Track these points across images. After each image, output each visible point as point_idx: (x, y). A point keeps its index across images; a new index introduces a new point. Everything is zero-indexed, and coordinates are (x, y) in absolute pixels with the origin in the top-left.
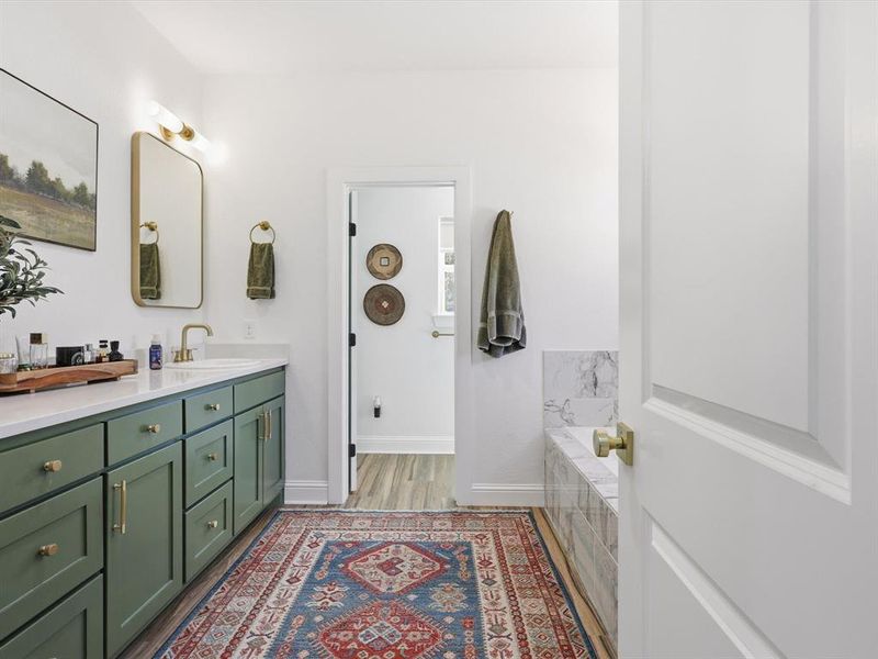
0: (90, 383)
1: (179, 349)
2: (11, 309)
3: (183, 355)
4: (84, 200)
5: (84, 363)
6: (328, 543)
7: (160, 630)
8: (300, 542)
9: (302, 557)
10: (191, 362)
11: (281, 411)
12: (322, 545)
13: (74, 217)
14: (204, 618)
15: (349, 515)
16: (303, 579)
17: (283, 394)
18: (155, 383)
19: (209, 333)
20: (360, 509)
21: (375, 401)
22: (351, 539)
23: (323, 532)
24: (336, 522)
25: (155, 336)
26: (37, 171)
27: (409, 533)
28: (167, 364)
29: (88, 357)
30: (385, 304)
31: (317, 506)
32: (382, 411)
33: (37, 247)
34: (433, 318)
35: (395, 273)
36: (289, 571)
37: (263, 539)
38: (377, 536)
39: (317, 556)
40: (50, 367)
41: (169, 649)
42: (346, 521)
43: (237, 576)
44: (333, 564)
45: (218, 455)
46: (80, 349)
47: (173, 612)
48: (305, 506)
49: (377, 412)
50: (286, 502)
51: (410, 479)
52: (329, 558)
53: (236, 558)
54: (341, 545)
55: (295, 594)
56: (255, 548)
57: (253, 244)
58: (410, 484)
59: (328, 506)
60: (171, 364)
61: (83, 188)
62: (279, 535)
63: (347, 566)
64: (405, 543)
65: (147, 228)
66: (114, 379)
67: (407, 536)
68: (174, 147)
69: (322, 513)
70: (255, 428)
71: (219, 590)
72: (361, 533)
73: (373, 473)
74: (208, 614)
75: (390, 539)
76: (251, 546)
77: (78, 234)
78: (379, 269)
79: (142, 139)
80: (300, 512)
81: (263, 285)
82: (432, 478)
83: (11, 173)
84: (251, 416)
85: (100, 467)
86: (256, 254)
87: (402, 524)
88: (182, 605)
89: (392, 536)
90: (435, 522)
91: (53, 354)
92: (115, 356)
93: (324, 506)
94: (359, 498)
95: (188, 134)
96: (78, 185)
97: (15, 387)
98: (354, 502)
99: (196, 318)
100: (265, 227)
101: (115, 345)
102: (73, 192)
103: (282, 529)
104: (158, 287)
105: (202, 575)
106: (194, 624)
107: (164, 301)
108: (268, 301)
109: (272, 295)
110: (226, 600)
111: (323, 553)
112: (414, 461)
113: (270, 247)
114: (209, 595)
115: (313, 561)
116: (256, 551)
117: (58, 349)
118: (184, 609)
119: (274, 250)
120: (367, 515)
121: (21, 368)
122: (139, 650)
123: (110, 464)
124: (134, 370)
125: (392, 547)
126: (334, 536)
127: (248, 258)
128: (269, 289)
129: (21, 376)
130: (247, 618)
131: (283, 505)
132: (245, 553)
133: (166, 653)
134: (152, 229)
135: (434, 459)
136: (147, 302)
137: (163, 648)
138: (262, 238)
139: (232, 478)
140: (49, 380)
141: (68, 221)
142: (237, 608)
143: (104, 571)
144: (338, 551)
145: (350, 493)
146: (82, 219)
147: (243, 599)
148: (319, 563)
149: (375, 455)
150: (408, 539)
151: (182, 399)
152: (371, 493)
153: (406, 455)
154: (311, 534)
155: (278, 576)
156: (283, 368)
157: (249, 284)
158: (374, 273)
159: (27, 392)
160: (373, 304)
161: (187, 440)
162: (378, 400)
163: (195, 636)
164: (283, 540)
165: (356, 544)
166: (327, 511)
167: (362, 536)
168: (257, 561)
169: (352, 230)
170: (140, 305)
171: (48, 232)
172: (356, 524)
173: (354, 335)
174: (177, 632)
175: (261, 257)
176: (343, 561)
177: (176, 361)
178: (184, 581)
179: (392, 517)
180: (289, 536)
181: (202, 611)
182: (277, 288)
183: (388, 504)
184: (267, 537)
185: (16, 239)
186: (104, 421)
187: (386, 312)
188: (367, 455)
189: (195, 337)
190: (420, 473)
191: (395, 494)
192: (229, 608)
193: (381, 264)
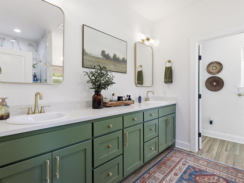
0: (125, 105)
1: (146, 98)
2: (107, 88)
3: (147, 99)
4: (124, 61)
5: (123, 100)
6: (189, 166)
7: (138, 173)
8: (179, 162)
9: (179, 167)
10: (149, 101)
11: (174, 118)
12: (187, 166)
13: (122, 65)
14: (148, 175)
15: (198, 157)
16: (179, 176)
17: (175, 113)
18: (140, 106)
19: (153, 94)
20: (203, 157)
21: (210, 119)
22: (198, 167)
23: (188, 161)
24: (193, 159)
25: (140, 94)
26: (115, 56)
27: (224, 174)
28: (143, 102)
29: (124, 99)
30: (215, 84)
31: (186, 151)
32: (213, 122)
33: (113, 73)
34: (238, 88)
35: (219, 72)
36: (174, 171)
37: (167, 156)
38: (210, 170)
39: (185, 169)
40: (116, 101)
41: (139, 181)
42: (197, 160)
43: (159, 165)
44: (190, 175)
45: (154, 129)
46: (122, 97)
47: (141, 169)
48: (182, 149)
49: (211, 123)
50: (176, 146)
51: (226, 150)
52: (189, 171)
53: (159, 160)
54: (194, 168)
55: (176, 180)
56: (165, 158)
57: (166, 67)
58: (226, 153)
59: (190, 152)
60: (144, 102)
61: (124, 58)
62: (173, 157)
63: (196, 177)
64: (223, 178)
65: (140, 67)
66: (129, 105)
67: (224, 175)
68: (145, 44)
69: (188, 154)
70: (165, 122)
71: (153, 168)
72: (203, 166)
73: (209, 144)
74: (150, 174)
75: (215, 173)
76: (164, 157)
77: (123, 70)
78: (212, 71)
79: (137, 44)
80: (180, 151)
81: (169, 79)
82: (237, 153)
83: (110, 57)
84: (164, 118)
85: (122, 128)
86: (167, 70)
87: (221, 169)
88: (144, 168)
89: (216, 172)
90: (239, 174)
91: (117, 98)
92: (130, 99)
93: (189, 152)
94: (202, 152)
95: (148, 39)
96: (123, 58)
97: (109, 105)
98: (200, 153)
99: (151, 89)
100: (169, 62)
101: (130, 96)
102: (122, 60)
103: (174, 155)
104: (142, 81)
105: (149, 162)
106: (146, 176)
107: (144, 85)
108: (170, 84)
109: (172, 82)
110: (155, 172)
111: (187, 169)
112: (228, 144)
113: (171, 67)
114: (151, 168)
115: (183, 170)
116: (165, 160)
117: (118, 97)
118: (144, 170)
119: (172, 68)
120: (205, 160)
121: (111, 101)
122: (132, 177)
123: (124, 127)
124: (133, 103)
125: (216, 178)
126: (191, 164)
127: (164, 72)
128: (171, 80)
129: (110, 103)
130: (160, 181)
131: (175, 147)
132: (162, 159)
133: (138, 181)
134: (141, 67)
135: (238, 145)
136: (138, 85)
137: (137, 179)
138: (168, 65)
139: (158, 136)
140: (115, 104)
141: (121, 67)
142: (158, 176)
143: (123, 154)
144: (193, 170)
145: (199, 149)
146: (124, 66)
147: (159, 174)
148: (185, 172)
149: (210, 137)
150: (224, 177)
151: (143, 112)
152: (208, 152)
153: (225, 141)
154: (183, 160)
155: (171, 171)
156: (175, 104)
157: (165, 79)
158: (209, 72)
159: (111, 107)
160: (209, 84)
161: (144, 123)
162: (212, 118)
163: (145, 180)
164: (173, 159)
165: (200, 170)
166: (189, 154)
167: (203, 168)
168: (165, 163)
169: (200, 58)
170: (137, 86)
171: (117, 70)
172: (201, 162)
173: (200, 95)
174: (141, 176)
175: (168, 71)
176: (194, 175)
177: (145, 101)
178: (144, 162)
179: (217, 164)
180: (175, 158)
181: (148, 173)
182: (173, 80)
183: (215, 159)
184: (169, 156)
185: (109, 72)
186: (123, 116)
187: (215, 86)
188: (207, 137)
189: (150, 94)
190: (231, 149)
191: (218, 155)
192: (155, 175)
193: (213, 69)
